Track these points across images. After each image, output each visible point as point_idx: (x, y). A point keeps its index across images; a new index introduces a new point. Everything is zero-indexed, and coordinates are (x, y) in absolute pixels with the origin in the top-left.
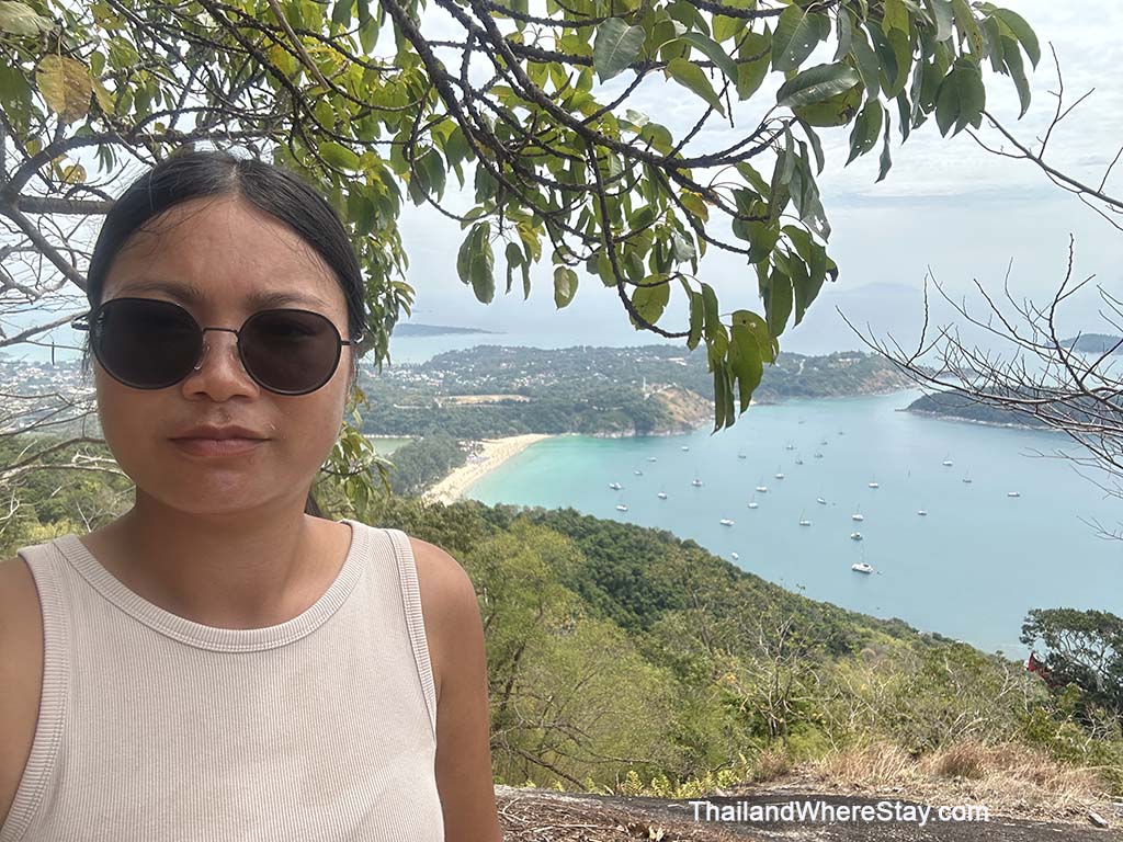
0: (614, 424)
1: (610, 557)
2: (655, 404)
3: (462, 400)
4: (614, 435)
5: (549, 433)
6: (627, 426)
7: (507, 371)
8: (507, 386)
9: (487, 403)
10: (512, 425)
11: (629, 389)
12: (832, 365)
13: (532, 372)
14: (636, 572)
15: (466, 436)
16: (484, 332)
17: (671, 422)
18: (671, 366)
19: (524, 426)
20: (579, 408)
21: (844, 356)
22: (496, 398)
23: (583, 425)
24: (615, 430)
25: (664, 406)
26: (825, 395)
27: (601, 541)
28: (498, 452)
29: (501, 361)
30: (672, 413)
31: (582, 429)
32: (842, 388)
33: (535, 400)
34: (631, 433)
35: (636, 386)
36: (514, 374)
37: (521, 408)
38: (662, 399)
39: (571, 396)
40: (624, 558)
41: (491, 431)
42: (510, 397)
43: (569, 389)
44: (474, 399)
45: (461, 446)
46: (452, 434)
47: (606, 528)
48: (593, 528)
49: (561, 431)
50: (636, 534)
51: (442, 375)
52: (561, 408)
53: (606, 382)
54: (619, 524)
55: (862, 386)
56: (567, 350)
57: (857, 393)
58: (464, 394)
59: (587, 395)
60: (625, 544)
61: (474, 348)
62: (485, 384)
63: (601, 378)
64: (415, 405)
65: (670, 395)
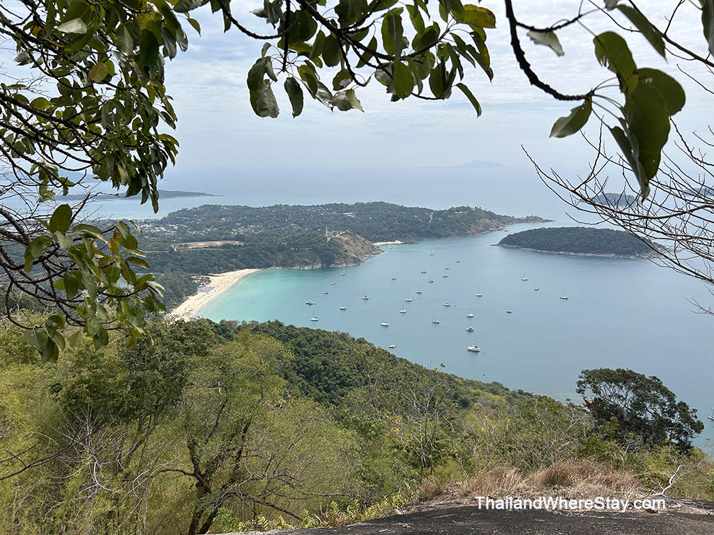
0: (306, 260)
1: (306, 354)
2: (334, 245)
3: (193, 246)
4: (306, 268)
5: (259, 268)
6: (315, 261)
7: (226, 224)
8: (226, 234)
9: (212, 247)
10: (231, 263)
11: (316, 235)
12: (450, 216)
13: (245, 224)
14: (324, 363)
15: (197, 272)
16: (207, 195)
17: (346, 257)
18: (345, 219)
19: (241, 264)
20: (281, 249)
21: (458, 209)
22: (219, 243)
23: (284, 261)
24: (307, 264)
25: (342, 247)
26: (447, 236)
27: (299, 343)
28: (222, 283)
29: (221, 216)
30: (346, 251)
31: (283, 264)
32: (457, 232)
33: (248, 244)
34: (319, 266)
35: (321, 232)
36: (231, 226)
37: (238, 250)
38: (339, 242)
39: (274, 241)
40: (315, 354)
41: (216, 268)
42: (229, 242)
43: (273, 235)
44: (202, 244)
45: (193, 279)
46: (186, 271)
47: (303, 333)
48: (293, 333)
49: (268, 266)
50: (324, 336)
51: (176, 227)
52: (267, 249)
53: (300, 230)
54: (312, 330)
55: (470, 230)
56: (269, 207)
57: (466, 235)
58: (194, 241)
59: (286, 239)
60: (316, 343)
61: (200, 207)
62: (210, 233)
63: (296, 227)
64: (156, 250)
65: (345, 239)
